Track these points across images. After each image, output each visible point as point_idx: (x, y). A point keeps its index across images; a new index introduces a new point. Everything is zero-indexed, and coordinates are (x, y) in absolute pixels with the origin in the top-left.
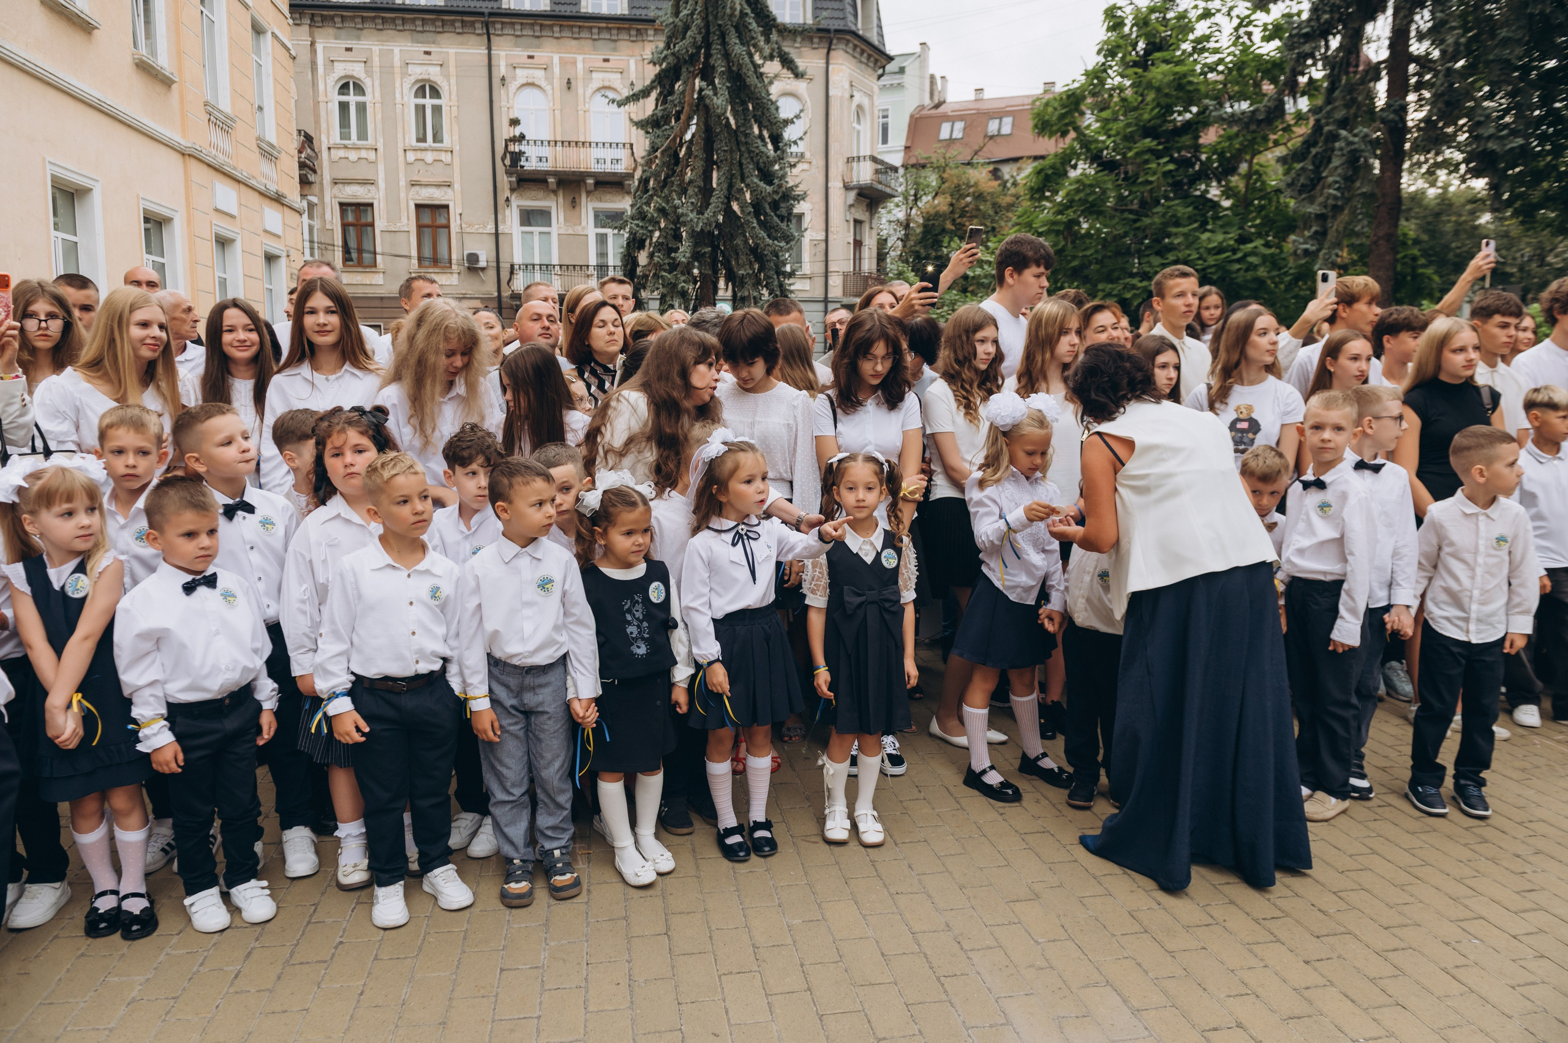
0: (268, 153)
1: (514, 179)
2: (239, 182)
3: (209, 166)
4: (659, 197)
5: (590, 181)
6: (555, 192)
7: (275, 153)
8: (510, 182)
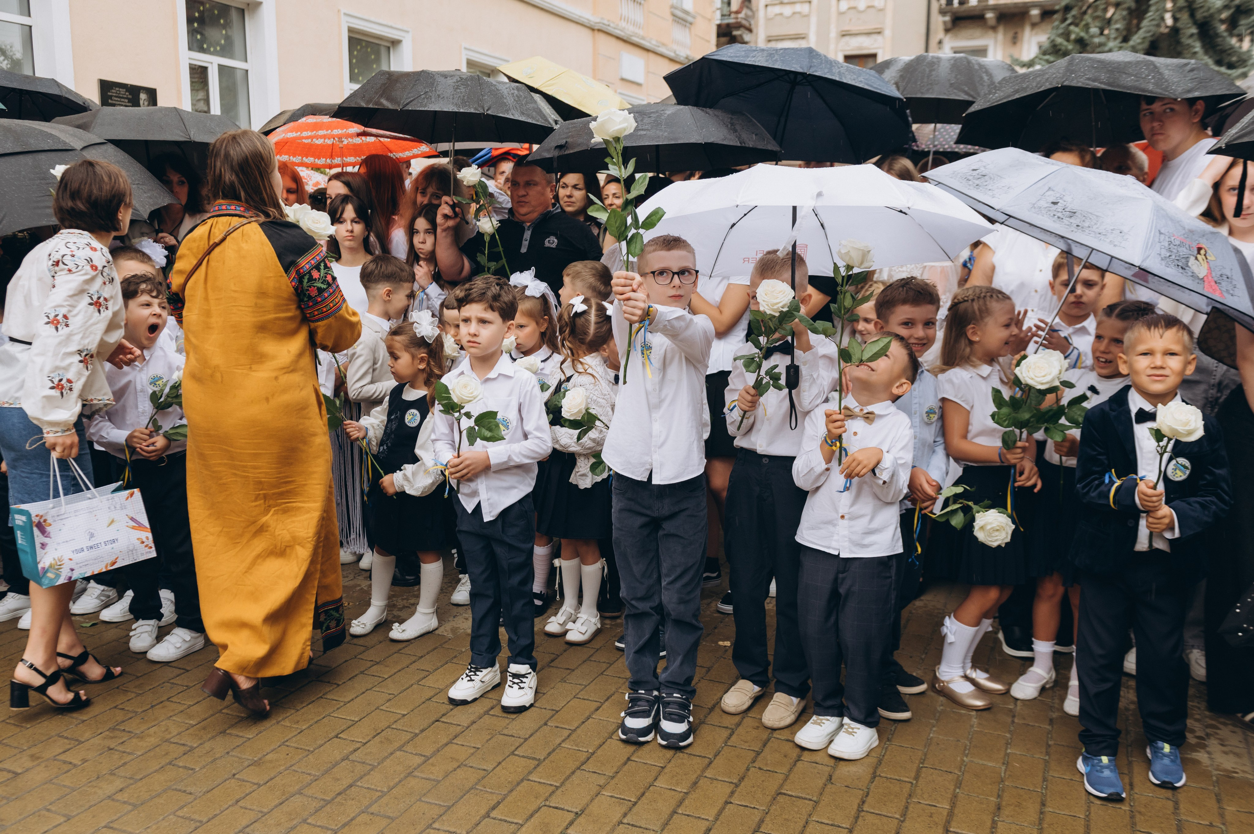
0: (682, 19)
1: (947, 18)
2: (647, 50)
3: (618, 38)
4: (1077, 25)
5: (1035, 12)
6: (994, 28)
7: (690, 19)
8: (945, 23)
